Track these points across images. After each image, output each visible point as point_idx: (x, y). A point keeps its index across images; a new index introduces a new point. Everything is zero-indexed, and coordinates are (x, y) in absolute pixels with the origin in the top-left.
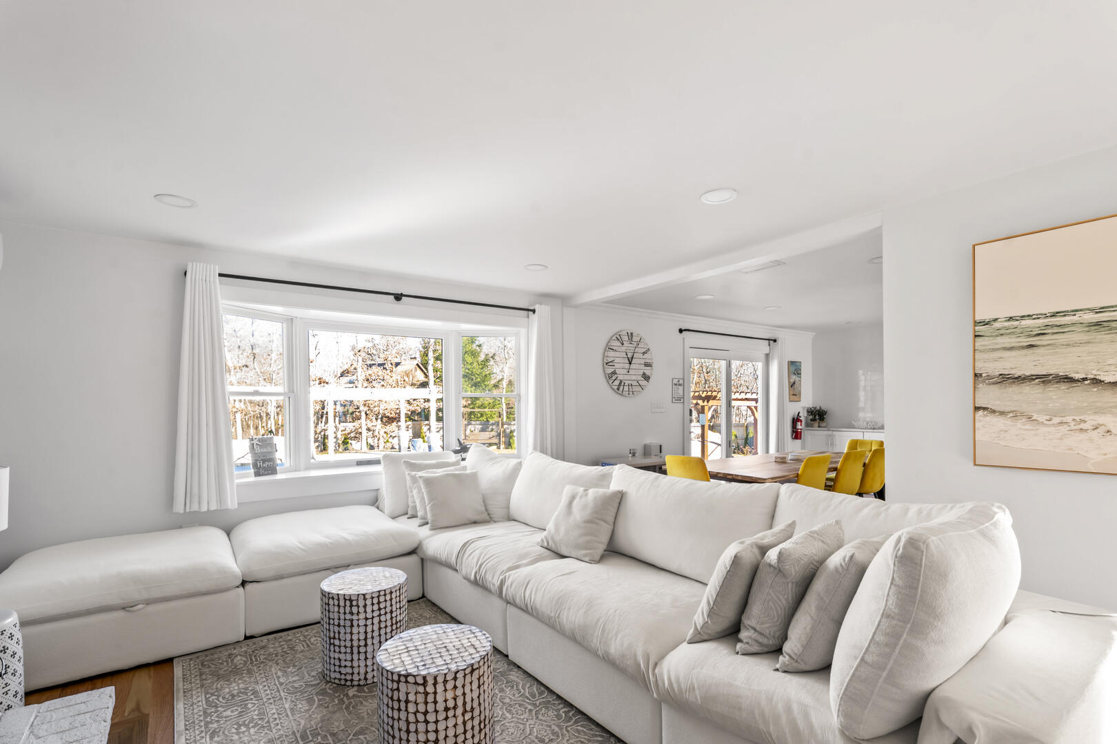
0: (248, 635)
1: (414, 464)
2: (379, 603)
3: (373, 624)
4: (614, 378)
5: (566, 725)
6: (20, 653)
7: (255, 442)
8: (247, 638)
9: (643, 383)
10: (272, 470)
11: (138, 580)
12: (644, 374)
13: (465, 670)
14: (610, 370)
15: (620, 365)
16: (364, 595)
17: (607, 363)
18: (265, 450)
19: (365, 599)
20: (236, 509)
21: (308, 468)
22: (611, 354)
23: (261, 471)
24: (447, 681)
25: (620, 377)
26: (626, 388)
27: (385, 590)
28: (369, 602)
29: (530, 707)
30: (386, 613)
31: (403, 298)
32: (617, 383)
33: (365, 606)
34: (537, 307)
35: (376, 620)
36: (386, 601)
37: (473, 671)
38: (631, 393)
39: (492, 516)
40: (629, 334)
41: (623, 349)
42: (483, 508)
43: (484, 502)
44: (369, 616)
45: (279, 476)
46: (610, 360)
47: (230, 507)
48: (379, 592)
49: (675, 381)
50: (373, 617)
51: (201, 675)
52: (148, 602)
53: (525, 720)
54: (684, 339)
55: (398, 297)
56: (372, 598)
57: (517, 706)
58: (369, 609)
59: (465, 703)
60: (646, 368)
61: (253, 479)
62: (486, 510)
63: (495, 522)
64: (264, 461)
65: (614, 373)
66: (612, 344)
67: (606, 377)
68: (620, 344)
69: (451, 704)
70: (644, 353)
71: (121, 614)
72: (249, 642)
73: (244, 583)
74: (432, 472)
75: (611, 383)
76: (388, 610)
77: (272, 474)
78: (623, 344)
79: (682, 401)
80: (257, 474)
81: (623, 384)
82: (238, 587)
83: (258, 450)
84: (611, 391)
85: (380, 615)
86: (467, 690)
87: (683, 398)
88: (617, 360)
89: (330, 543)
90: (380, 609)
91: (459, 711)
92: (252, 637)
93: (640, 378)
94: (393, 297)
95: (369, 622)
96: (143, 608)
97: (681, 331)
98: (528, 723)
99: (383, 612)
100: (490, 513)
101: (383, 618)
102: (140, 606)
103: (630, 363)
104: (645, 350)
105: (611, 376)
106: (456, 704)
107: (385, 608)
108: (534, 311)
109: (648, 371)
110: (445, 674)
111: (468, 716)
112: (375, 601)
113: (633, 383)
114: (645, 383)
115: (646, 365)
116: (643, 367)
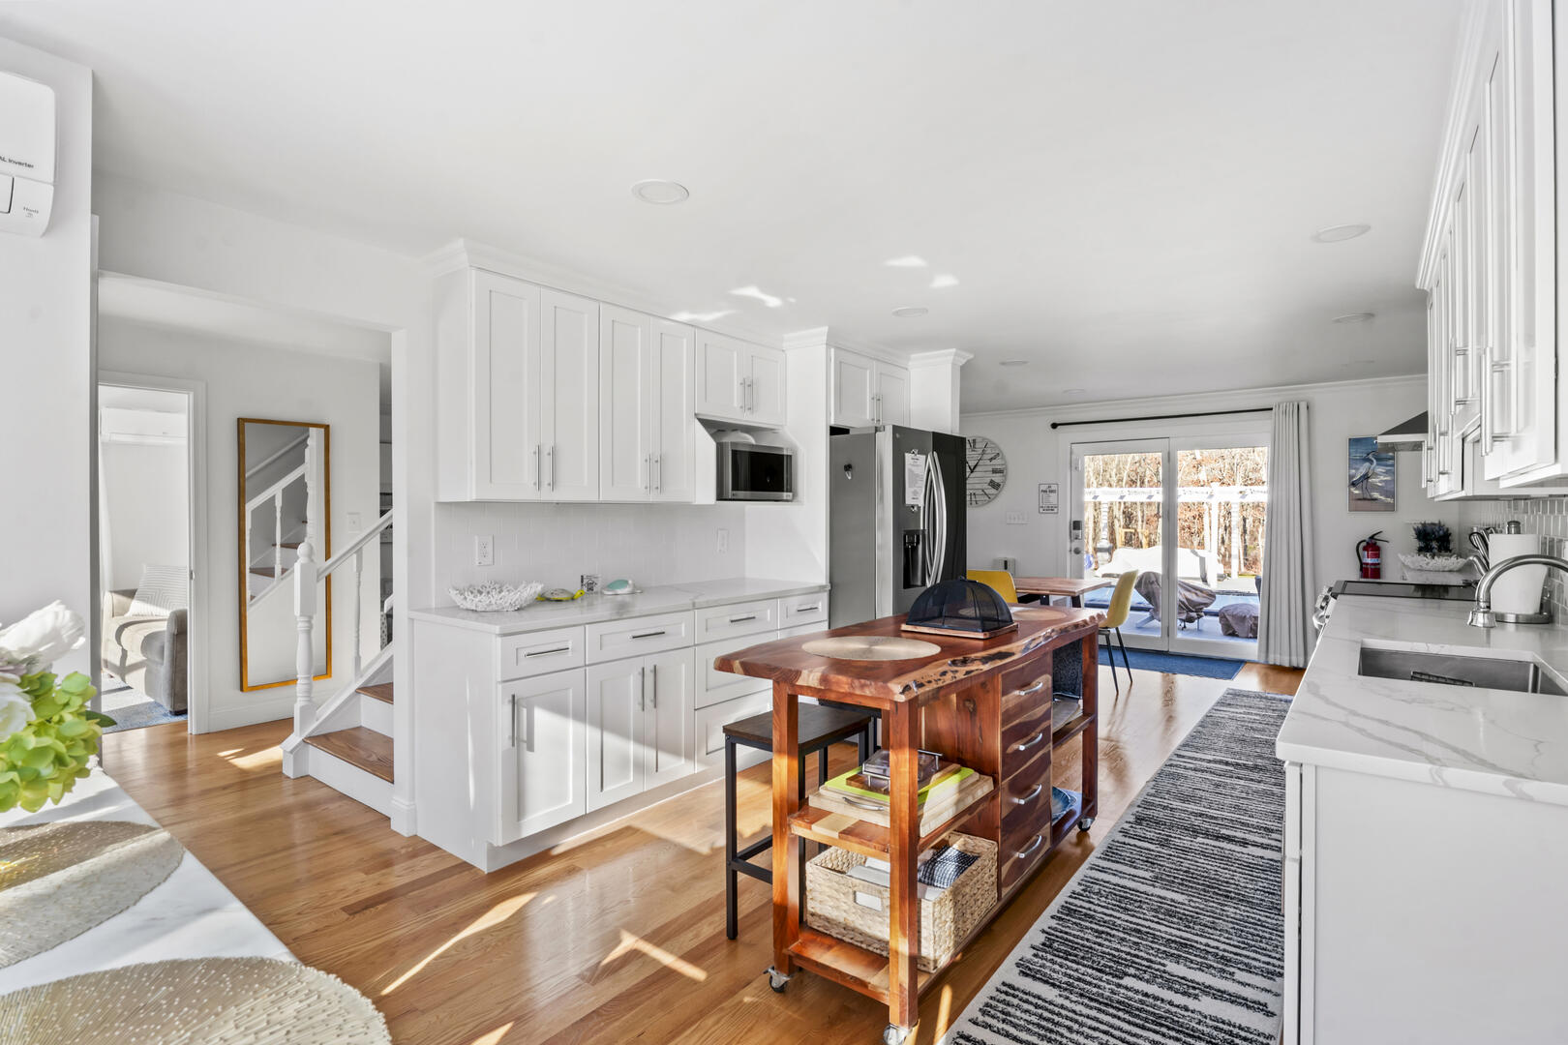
9: (991, 491)
12: (992, 481)
38: (974, 503)
49: (1045, 487)
54: (1059, 435)
60: (995, 475)
70: (991, 460)
79: (1055, 510)
87: (1057, 507)
93: (986, 486)
97: (1054, 426)
103: (972, 471)
104: (993, 455)
109: (997, 478)
113: (977, 492)
114: (993, 491)
115: (995, 471)
116: (990, 474)
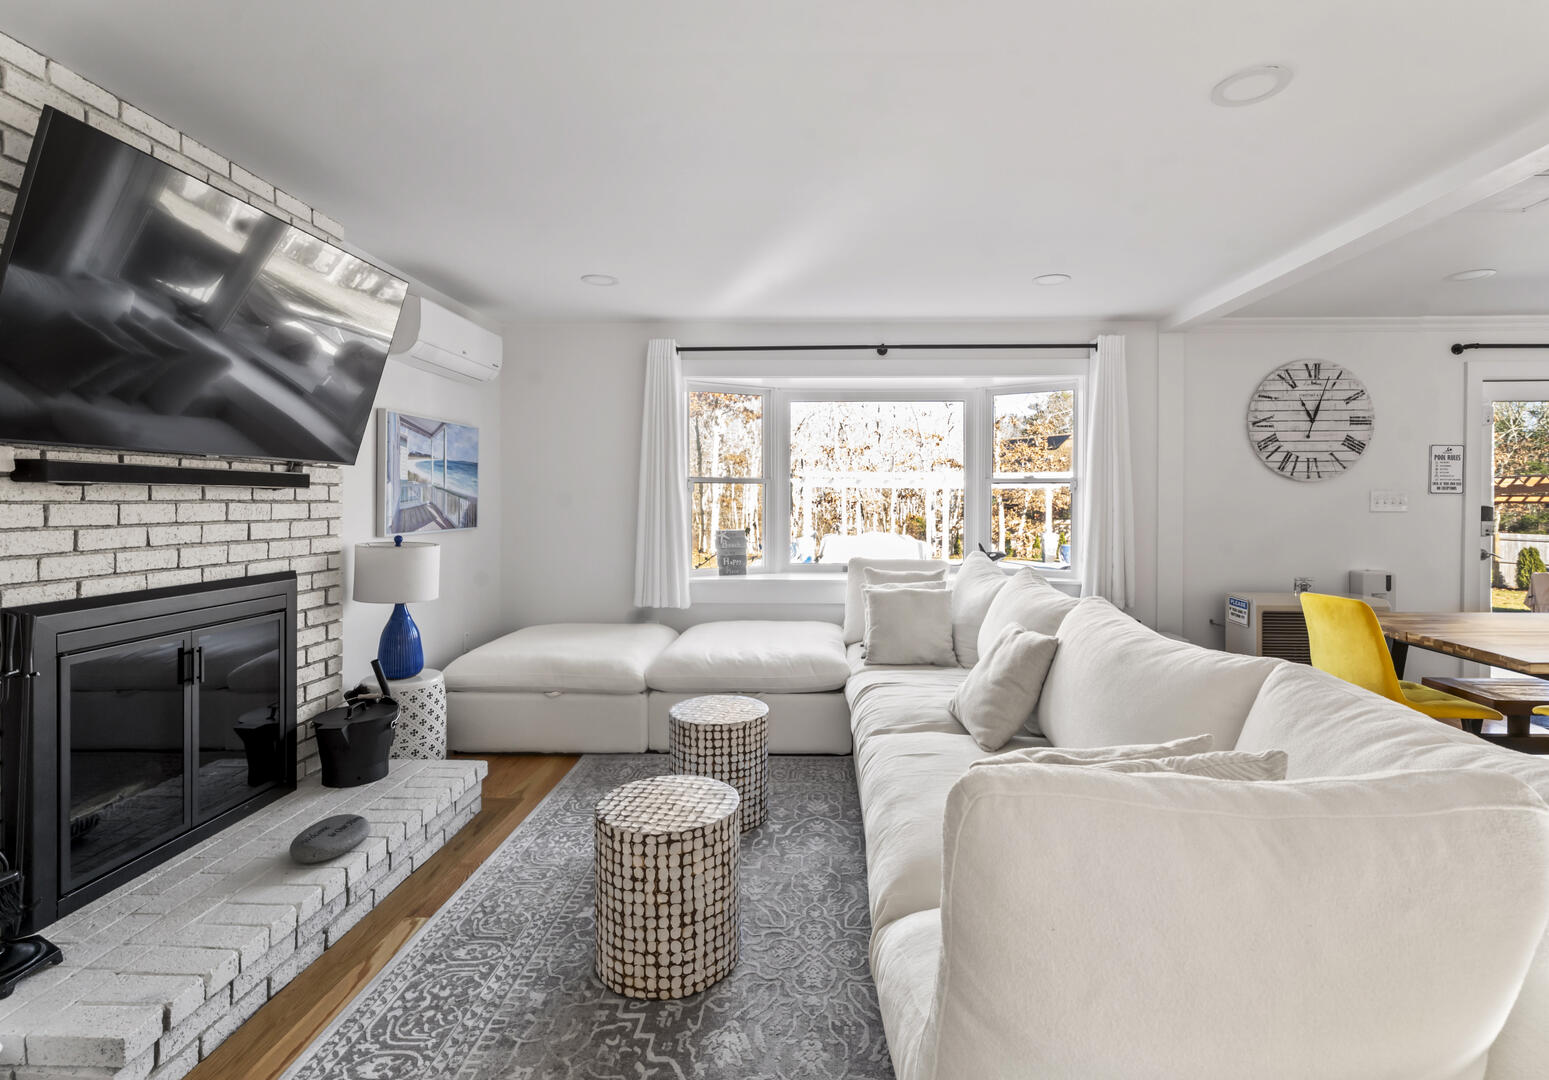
0: (651, 748)
1: (876, 574)
2: (713, 740)
3: (705, 764)
4: (1271, 448)
5: (851, 976)
6: (443, 718)
7: (723, 536)
8: (649, 751)
9: (1347, 455)
10: (741, 570)
11: (557, 667)
12: (1349, 439)
13: (657, 836)
14: (1262, 435)
15: (1289, 427)
16: (697, 726)
17: (1254, 423)
18: (733, 546)
19: (697, 731)
20: (686, 610)
21: (785, 570)
22: (1266, 405)
23: (728, 571)
24: (634, 843)
25: (1287, 447)
26: (1301, 467)
27: (721, 726)
28: (701, 736)
29: (832, 933)
30: (722, 755)
31: (889, 350)
32: (1279, 457)
33: (697, 739)
34: (1100, 340)
35: (709, 760)
36: (722, 739)
37: (670, 842)
38: (1314, 475)
39: (960, 659)
40: (1311, 367)
41: (1296, 394)
42: (949, 646)
43: (953, 637)
44: (702, 753)
45: (748, 577)
46: (1261, 416)
47: (679, 606)
48: (714, 726)
49: (1438, 451)
50: (705, 756)
51: (588, 776)
52: (564, 691)
53: (810, 947)
54: (1466, 364)
55: (882, 350)
56: (706, 732)
57: (819, 926)
58: (701, 744)
59: (657, 881)
60: (1354, 427)
61: (717, 577)
62: (954, 649)
63: (964, 668)
64: (731, 559)
65: (1273, 439)
66: (1268, 388)
67: (1253, 448)
68: (1285, 386)
69: (639, 874)
70: (1348, 400)
71: (540, 697)
72: (649, 756)
73: (649, 690)
74: (891, 587)
75: (1264, 459)
76: (726, 751)
77: (739, 574)
78: (1294, 386)
79: (1459, 489)
80: (723, 573)
81: (1293, 458)
82: (642, 693)
83: (725, 545)
84: (1267, 472)
85: (714, 755)
86: (662, 863)
87: (1463, 484)
88: (1278, 416)
89: (740, 661)
90: (714, 748)
91: (650, 887)
92: (655, 752)
93: (1338, 446)
94: (875, 350)
95: (701, 760)
96: (556, 697)
97: (1457, 349)
98: (808, 953)
99: (718, 752)
100: (960, 653)
101: (718, 760)
102: (555, 694)
103: (1312, 420)
104: (1351, 394)
105: (1264, 446)
106: (645, 877)
107: (722, 747)
108: (1095, 346)
109: (1358, 434)
110: (633, 834)
111: (662, 898)
112: (709, 736)
113: (1319, 457)
114: (1351, 455)
115: (1354, 421)
116: (1347, 426)
